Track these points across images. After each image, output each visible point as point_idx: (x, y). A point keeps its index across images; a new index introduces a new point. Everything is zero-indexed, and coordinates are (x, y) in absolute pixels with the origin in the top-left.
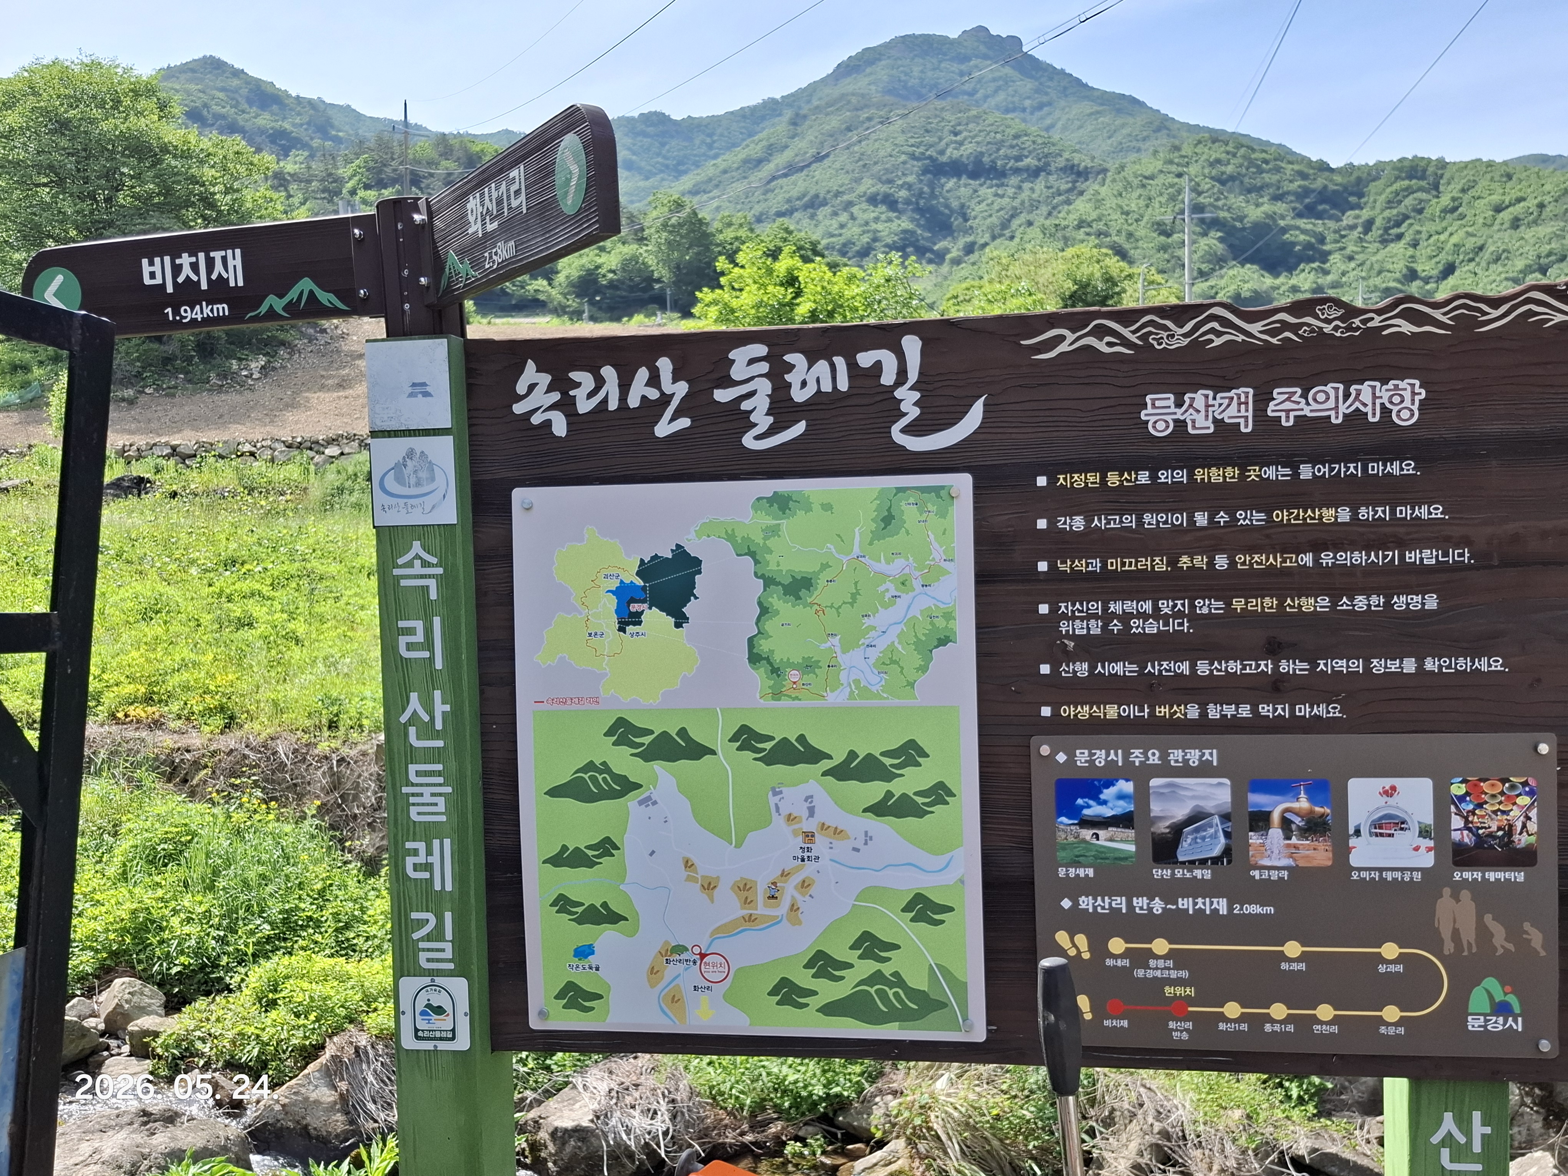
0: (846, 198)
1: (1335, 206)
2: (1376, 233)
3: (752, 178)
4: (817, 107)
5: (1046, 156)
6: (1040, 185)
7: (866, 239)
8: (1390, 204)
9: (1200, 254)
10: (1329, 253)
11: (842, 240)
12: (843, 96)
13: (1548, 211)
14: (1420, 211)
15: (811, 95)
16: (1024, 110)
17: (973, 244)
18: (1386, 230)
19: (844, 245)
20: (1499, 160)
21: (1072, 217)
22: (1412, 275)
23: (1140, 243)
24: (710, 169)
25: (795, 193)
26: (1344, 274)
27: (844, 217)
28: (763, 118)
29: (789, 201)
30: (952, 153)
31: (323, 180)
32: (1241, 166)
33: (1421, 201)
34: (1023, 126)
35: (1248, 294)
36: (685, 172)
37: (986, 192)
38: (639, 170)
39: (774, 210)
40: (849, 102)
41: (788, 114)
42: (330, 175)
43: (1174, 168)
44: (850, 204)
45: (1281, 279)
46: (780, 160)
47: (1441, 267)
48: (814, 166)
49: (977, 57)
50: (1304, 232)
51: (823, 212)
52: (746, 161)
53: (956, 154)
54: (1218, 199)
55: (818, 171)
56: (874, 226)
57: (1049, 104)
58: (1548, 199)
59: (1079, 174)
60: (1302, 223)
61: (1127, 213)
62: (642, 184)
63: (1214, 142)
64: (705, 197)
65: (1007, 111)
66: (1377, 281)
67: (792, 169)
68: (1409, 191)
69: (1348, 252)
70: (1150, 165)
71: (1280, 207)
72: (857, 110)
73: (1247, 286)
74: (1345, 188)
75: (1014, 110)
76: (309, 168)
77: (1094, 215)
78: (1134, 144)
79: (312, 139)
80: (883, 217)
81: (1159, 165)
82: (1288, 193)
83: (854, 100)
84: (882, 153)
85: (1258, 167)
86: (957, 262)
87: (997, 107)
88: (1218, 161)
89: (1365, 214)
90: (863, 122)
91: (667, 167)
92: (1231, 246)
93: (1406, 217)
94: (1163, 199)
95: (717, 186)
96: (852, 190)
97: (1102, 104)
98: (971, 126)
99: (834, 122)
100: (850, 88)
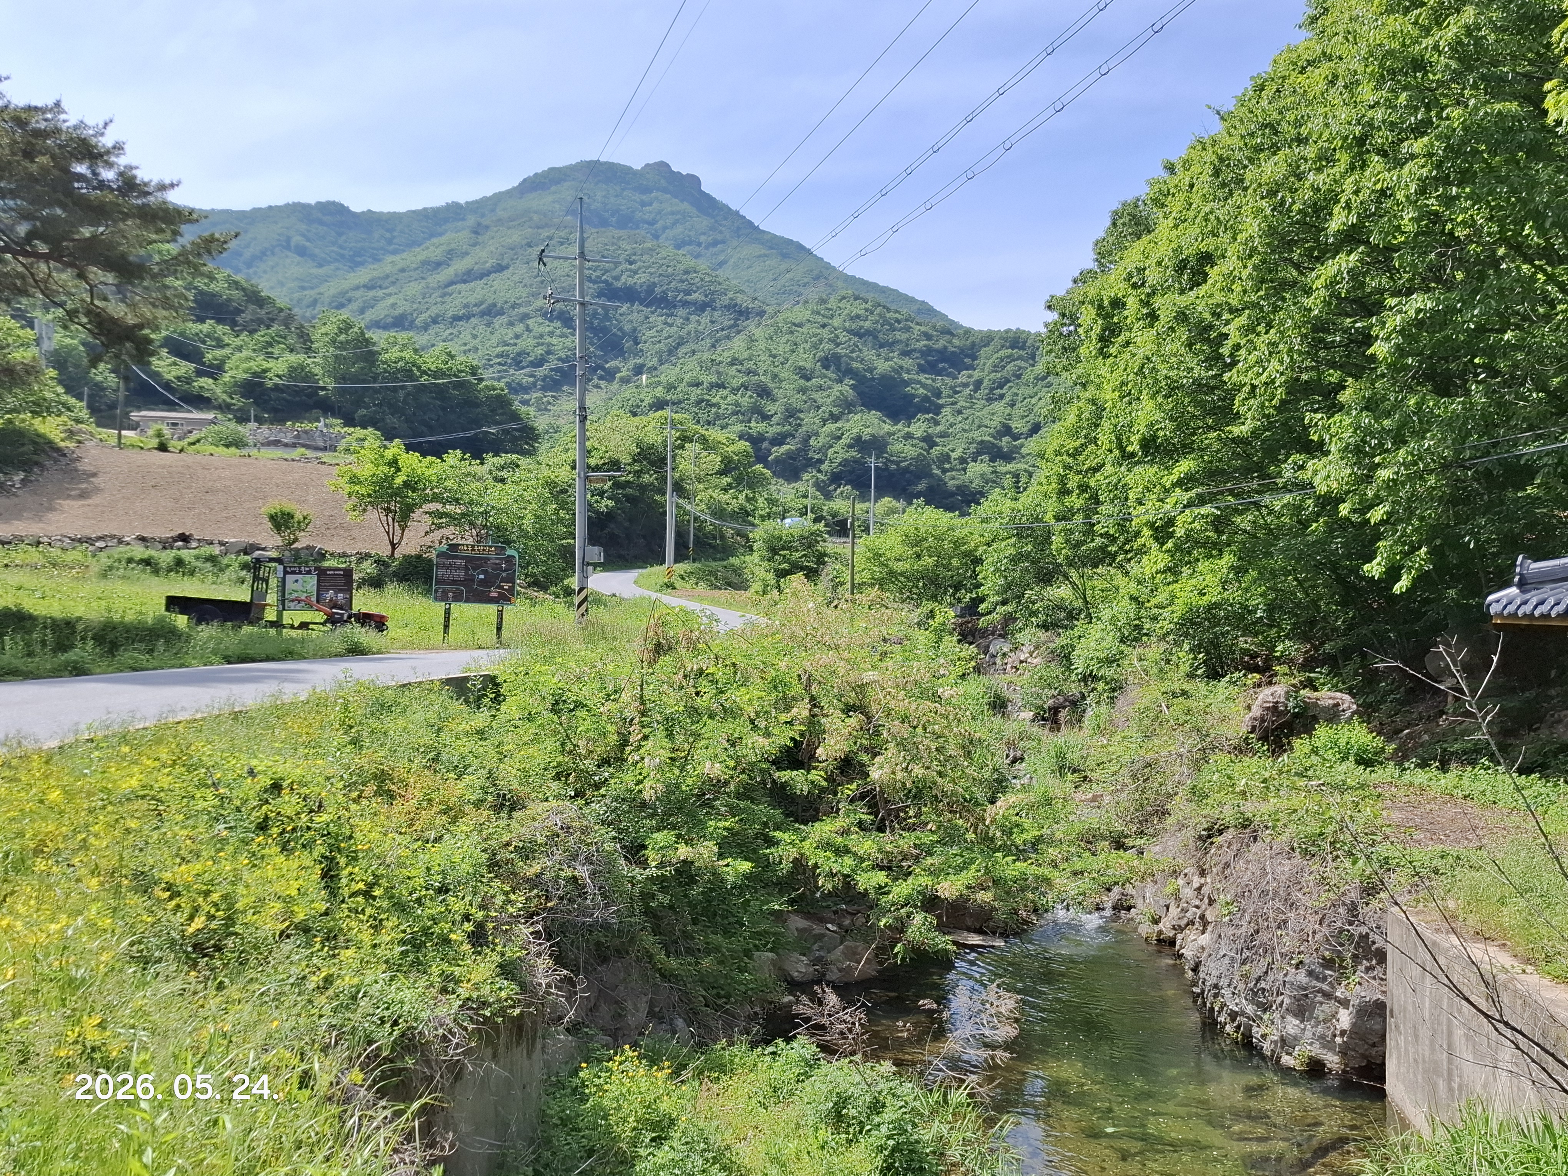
0: (522, 310)
1: (953, 365)
2: (983, 392)
3: (430, 280)
5: (712, 293)
6: (705, 319)
7: (540, 351)
8: (996, 368)
9: (832, 398)
10: (942, 406)
11: (517, 349)
14: (1019, 377)
15: (494, 206)
17: (642, 366)
18: (992, 389)
19: (519, 354)
21: (726, 354)
22: (1006, 430)
23: (783, 384)
24: (389, 264)
25: (472, 300)
26: (951, 426)
27: (519, 328)
28: (445, 222)
29: (466, 306)
30: (626, 280)
32: (877, 322)
33: (1020, 368)
34: (692, 264)
35: (868, 438)
36: (362, 264)
37: (657, 319)
39: (450, 314)
40: (531, 219)
41: (471, 220)
43: (819, 319)
44: (525, 317)
45: (900, 426)
46: (459, 266)
47: (1029, 426)
48: (493, 276)
49: (658, 190)
50: (924, 386)
51: (498, 321)
52: (424, 263)
53: (630, 281)
54: (853, 351)
55: (498, 282)
56: (548, 339)
59: (741, 313)
60: (922, 377)
61: (775, 357)
63: (856, 299)
64: (380, 293)
65: (683, 244)
66: (976, 435)
67: (468, 277)
68: (1011, 359)
69: (958, 407)
70: (801, 314)
71: (907, 362)
72: (538, 227)
73: (869, 430)
74: (962, 351)
75: (690, 244)
77: (746, 355)
78: (795, 288)
80: (558, 332)
81: (807, 314)
82: (915, 350)
83: (536, 217)
84: (559, 272)
85: (891, 325)
86: (625, 381)
87: (672, 241)
88: (858, 317)
89: (976, 374)
91: (343, 256)
92: (861, 394)
93: (1008, 381)
94: (807, 346)
95: (394, 283)
96: (529, 303)
97: (771, 248)
98: (645, 258)
99: (515, 237)
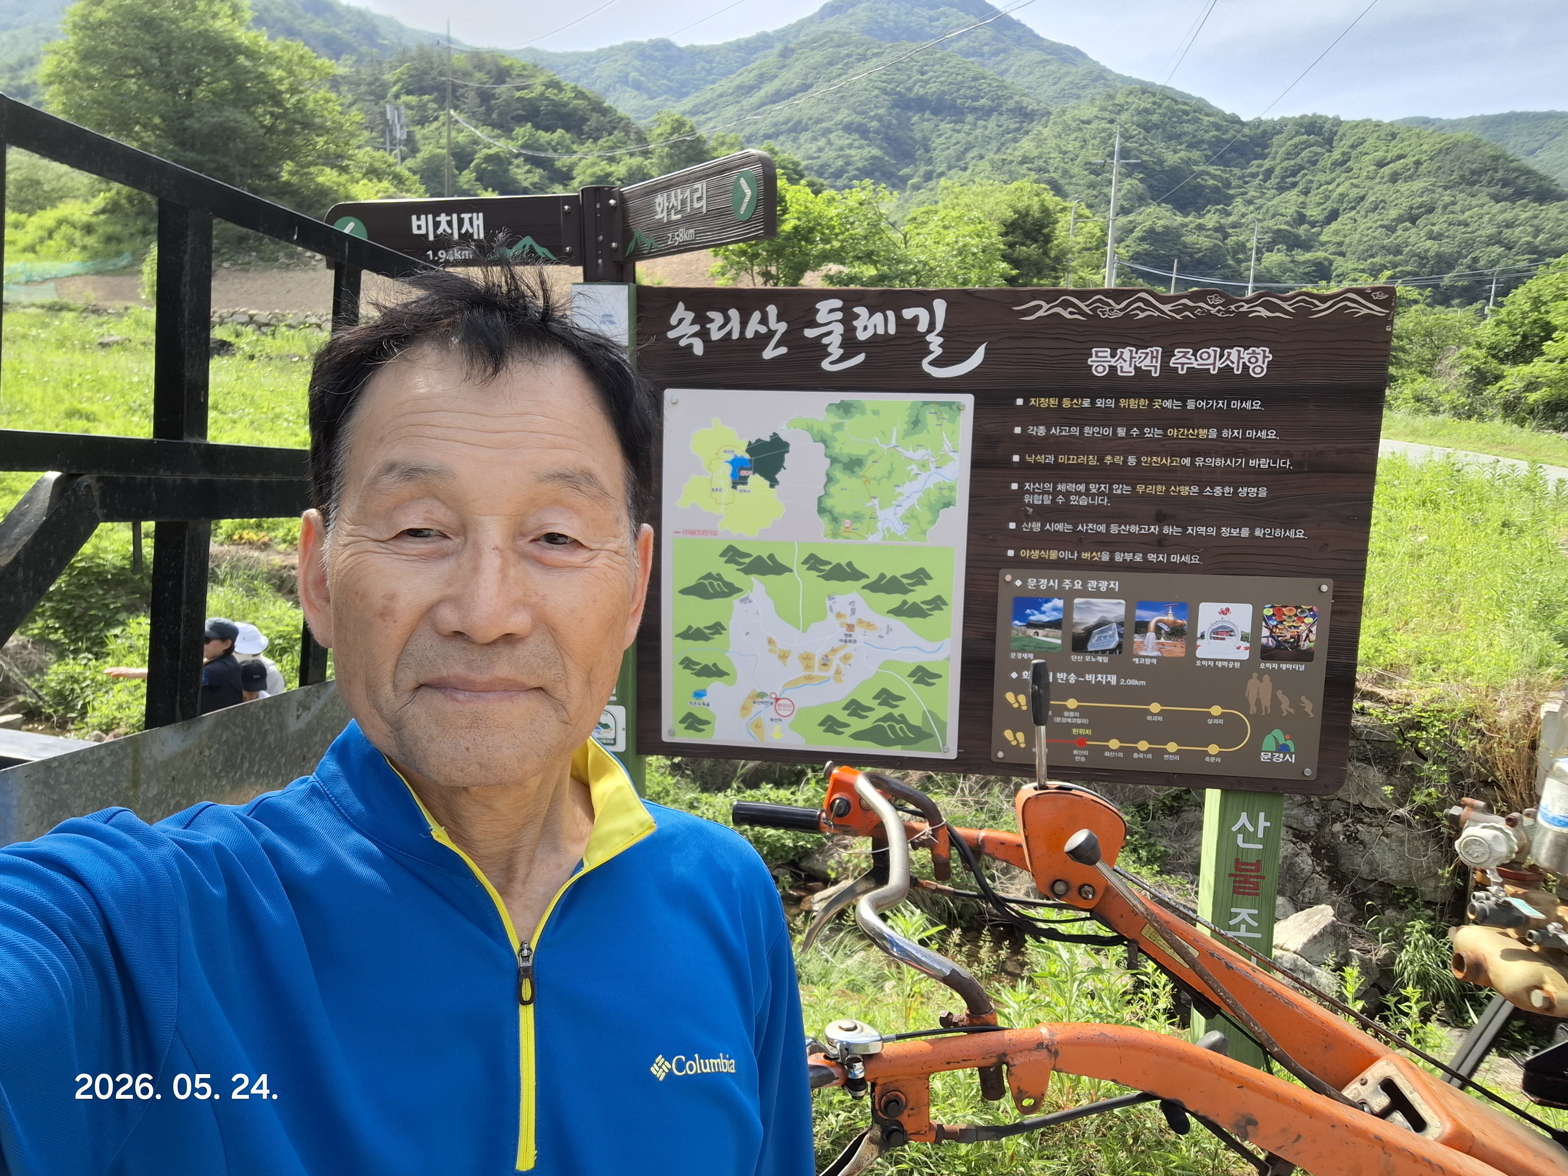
0: (824, 125)
1: (1242, 155)
2: (1274, 181)
3: (744, 103)
4: (804, 42)
5: (999, 98)
6: (992, 124)
7: (840, 163)
8: (1289, 156)
9: (1123, 192)
10: (1233, 197)
11: (819, 162)
12: (827, 33)
13: (1422, 169)
14: (1314, 163)
15: (799, 31)
16: (982, 55)
17: (932, 172)
18: (1283, 178)
19: (822, 166)
20: (1386, 120)
21: (1017, 153)
22: (1301, 219)
23: (1074, 180)
24: (707, 93)
25: (781, 118)
26: (1243, 216)
27: (822, 142)
28: (756, 49)
29: (775, 125)
30: (918, 90)
31: (370, 84)
32: (1164, 115)
33: (1316, 154)
34: (981, 70)
35: (1161, 229)
36: (687, 94)
37: (945, 126)
38: (647, 91)
39: (761, 133)
40: (832, 40)
41: (779, 47)
42: (377, 79)
43: (1106, 115)
44: (828, 131)
45: (1190, 218)
46: (769, 88)
47: (1326, 213)
48: (799, 95)
50: (1213, 177)
51: (804, 137)
52: (740, 87)
53: (922, 92)
54: (1141, 145)
55: (801, 100)
56: (848, 152)
57: (1005, 51)
58: (1424, 157)
59: (1026, 115)
60: (1212, 169)
61: (1065, 153)
62: (649, 103)
63: (1143, 93)
64: (703, 118)
65: (968, 55)
66: (1270, 223)
67: (777, 97)
68: (1307, 145)
69: (1248, 196)
70: (1088, 111)
71: (1195, 154)
72: (839, 46)
73: (1161, 222)
74: (1252, 139)
75: (974, 55)
76: (358, 72)
77: (1036, 153)
78: (1075, 91)
79: (360, 45)
80: (856, 144)
81: (1095, 111)
82: (1202, 141)
83: (835, 36)
84: (858, 87)
85: (1179, 117)
86: (917, 188)
87: (960, 51)
88: (1146, 111)
89: (1267, 164)
90: (843, 59)
91: (670, 88)
92: (1150, 187)
93: (1302, 168)
94: (1096, 142)
95: (713, 108)
96: (831, 118)
97: (1050, 54)
98: (936, 67)
99: (818, 57)
100: (833, 27)
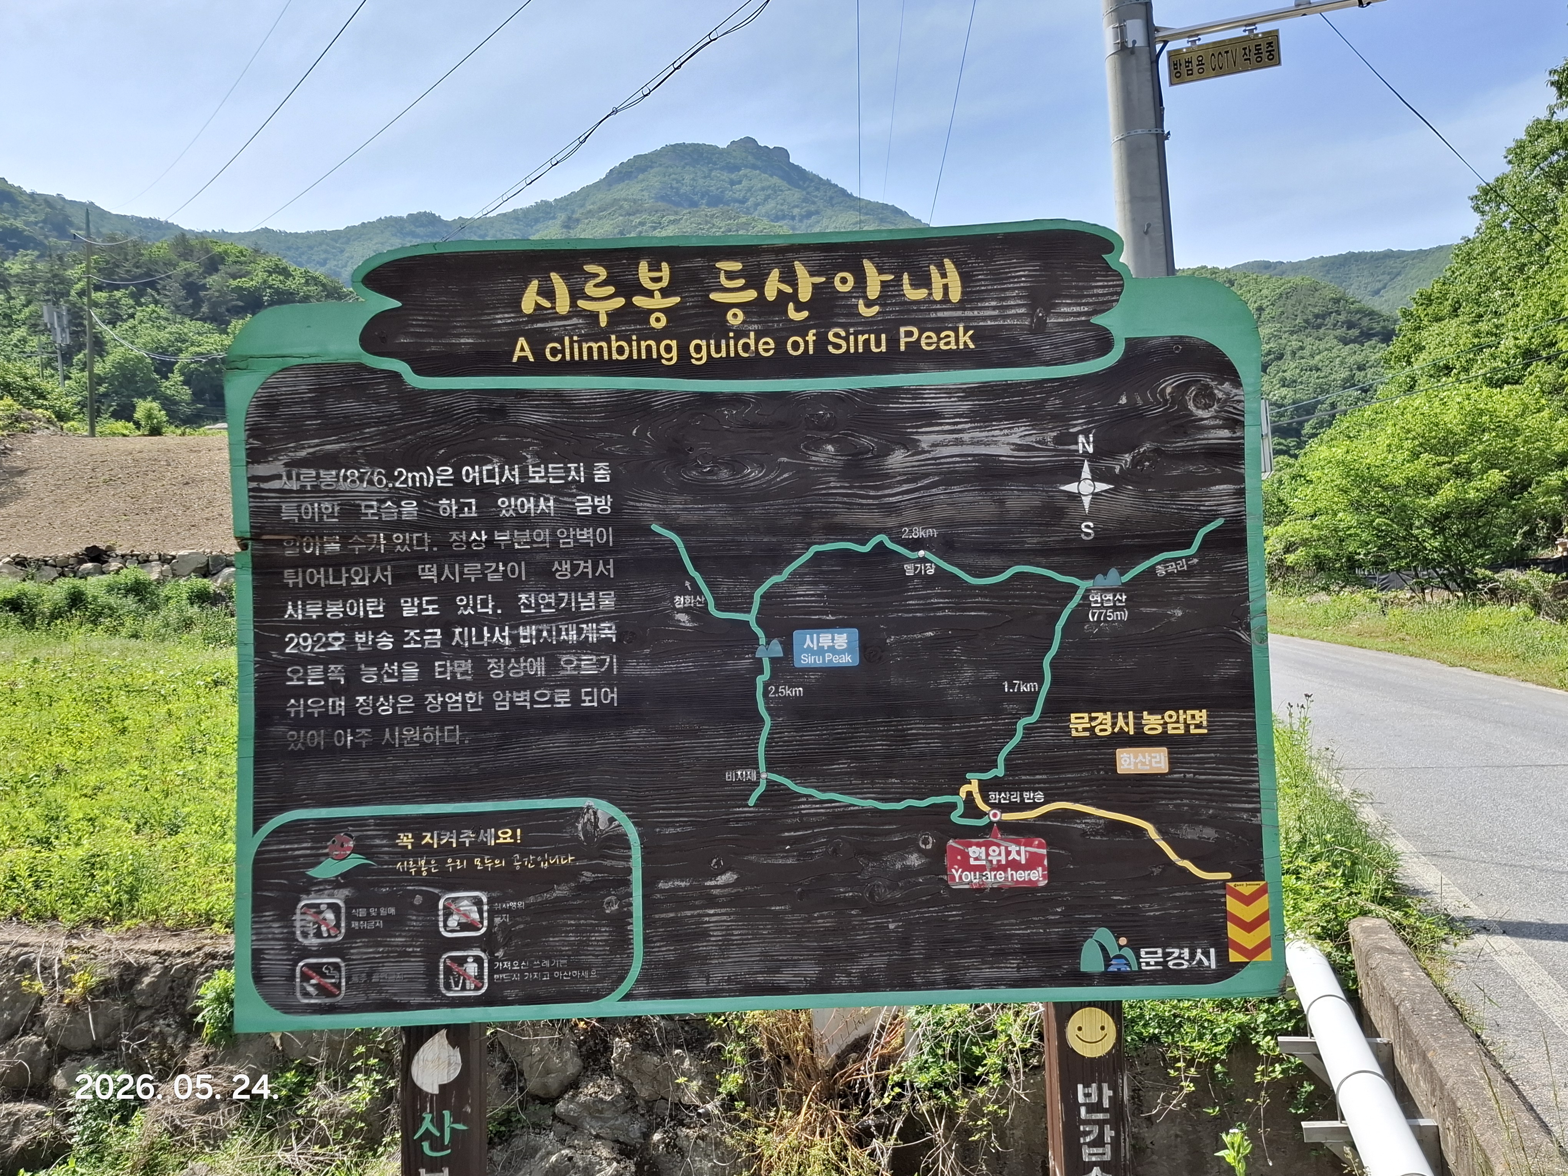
4: (590, 211)
12: (615, 201)
15: (585, 199)
16: (793, 218)
28: (537, 221)
40: (621, 207)
41: (562, 217)
49: (746, 167)
57: (817, 213)
65: (777, 218)
72: (630, 215)
83: (626, 205)
100: (623, 194)
